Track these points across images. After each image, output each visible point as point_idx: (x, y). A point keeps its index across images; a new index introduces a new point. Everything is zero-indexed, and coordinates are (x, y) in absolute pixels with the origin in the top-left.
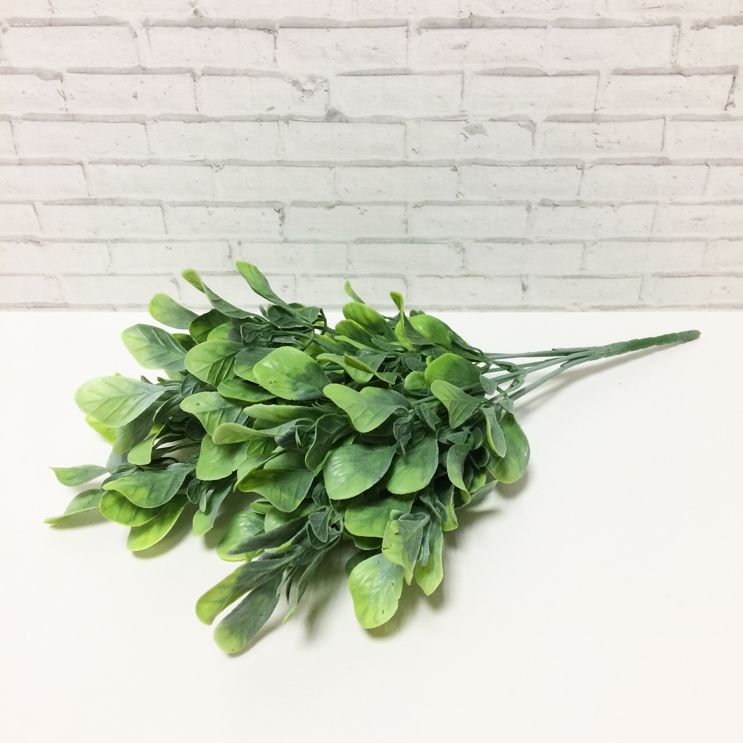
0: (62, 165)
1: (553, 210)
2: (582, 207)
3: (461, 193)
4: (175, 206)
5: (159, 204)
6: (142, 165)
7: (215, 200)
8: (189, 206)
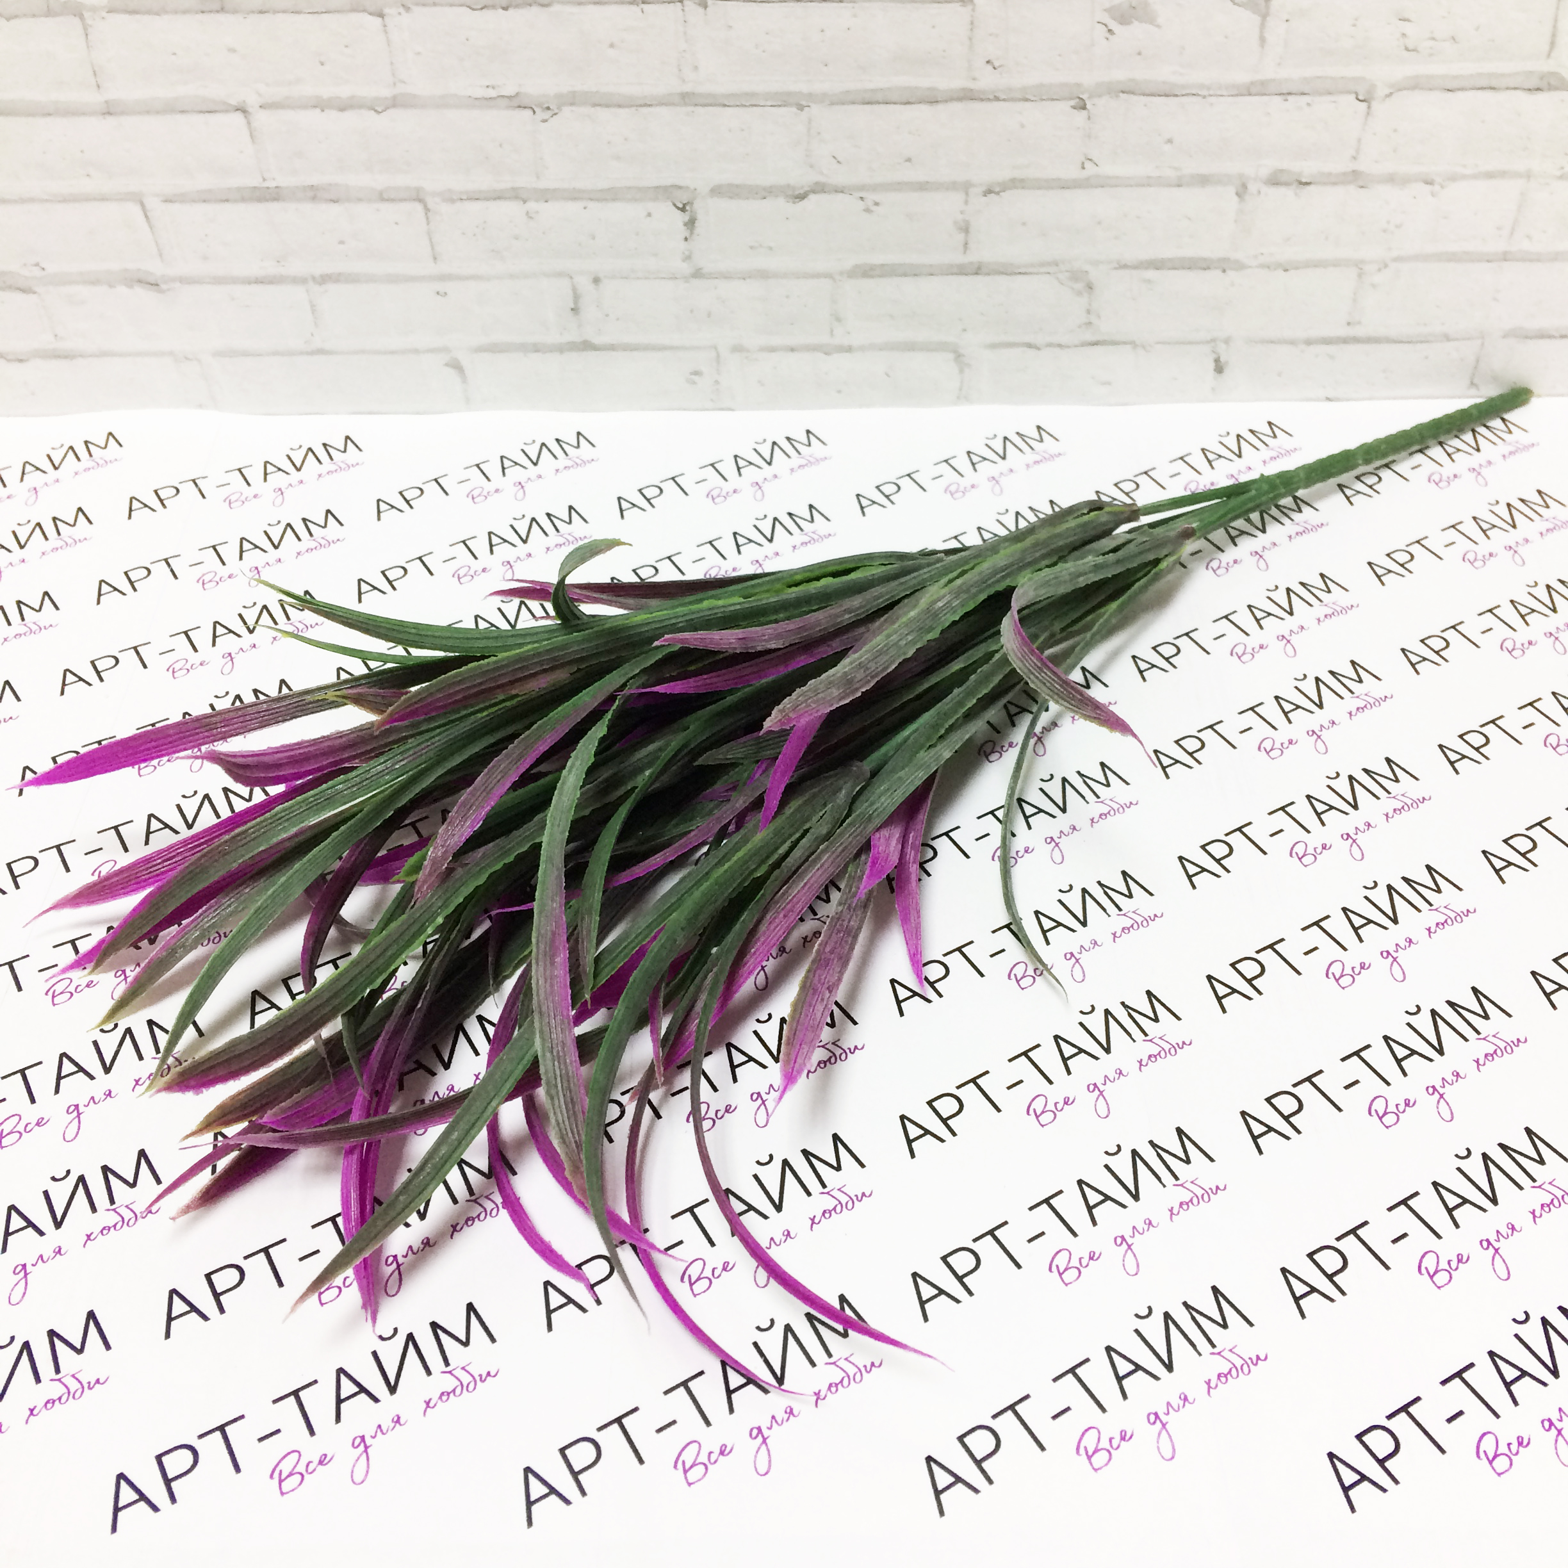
0: (201, 112)
1: (1296, 194)
2: (1362, 187)
3: (1090, 160)
4: (452, 201)
5: (418, 197)
6: (376, 108)
7: (542, 184)
8: (487, 199)
